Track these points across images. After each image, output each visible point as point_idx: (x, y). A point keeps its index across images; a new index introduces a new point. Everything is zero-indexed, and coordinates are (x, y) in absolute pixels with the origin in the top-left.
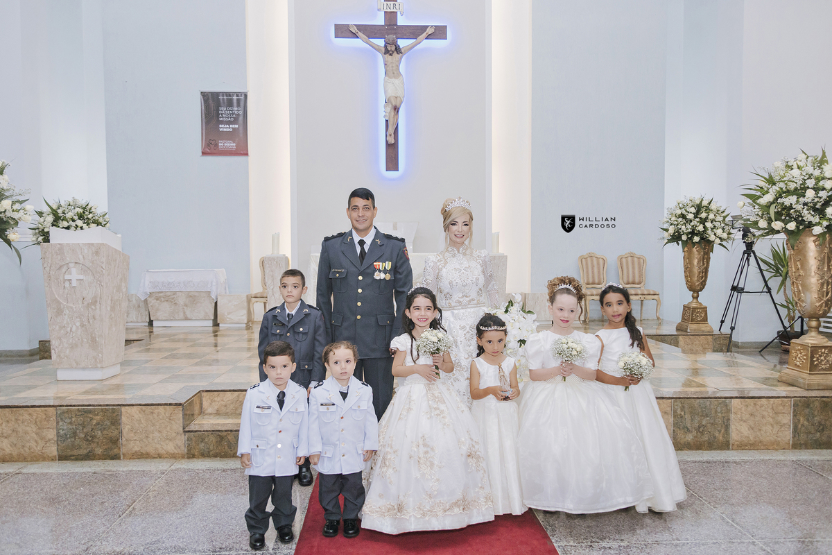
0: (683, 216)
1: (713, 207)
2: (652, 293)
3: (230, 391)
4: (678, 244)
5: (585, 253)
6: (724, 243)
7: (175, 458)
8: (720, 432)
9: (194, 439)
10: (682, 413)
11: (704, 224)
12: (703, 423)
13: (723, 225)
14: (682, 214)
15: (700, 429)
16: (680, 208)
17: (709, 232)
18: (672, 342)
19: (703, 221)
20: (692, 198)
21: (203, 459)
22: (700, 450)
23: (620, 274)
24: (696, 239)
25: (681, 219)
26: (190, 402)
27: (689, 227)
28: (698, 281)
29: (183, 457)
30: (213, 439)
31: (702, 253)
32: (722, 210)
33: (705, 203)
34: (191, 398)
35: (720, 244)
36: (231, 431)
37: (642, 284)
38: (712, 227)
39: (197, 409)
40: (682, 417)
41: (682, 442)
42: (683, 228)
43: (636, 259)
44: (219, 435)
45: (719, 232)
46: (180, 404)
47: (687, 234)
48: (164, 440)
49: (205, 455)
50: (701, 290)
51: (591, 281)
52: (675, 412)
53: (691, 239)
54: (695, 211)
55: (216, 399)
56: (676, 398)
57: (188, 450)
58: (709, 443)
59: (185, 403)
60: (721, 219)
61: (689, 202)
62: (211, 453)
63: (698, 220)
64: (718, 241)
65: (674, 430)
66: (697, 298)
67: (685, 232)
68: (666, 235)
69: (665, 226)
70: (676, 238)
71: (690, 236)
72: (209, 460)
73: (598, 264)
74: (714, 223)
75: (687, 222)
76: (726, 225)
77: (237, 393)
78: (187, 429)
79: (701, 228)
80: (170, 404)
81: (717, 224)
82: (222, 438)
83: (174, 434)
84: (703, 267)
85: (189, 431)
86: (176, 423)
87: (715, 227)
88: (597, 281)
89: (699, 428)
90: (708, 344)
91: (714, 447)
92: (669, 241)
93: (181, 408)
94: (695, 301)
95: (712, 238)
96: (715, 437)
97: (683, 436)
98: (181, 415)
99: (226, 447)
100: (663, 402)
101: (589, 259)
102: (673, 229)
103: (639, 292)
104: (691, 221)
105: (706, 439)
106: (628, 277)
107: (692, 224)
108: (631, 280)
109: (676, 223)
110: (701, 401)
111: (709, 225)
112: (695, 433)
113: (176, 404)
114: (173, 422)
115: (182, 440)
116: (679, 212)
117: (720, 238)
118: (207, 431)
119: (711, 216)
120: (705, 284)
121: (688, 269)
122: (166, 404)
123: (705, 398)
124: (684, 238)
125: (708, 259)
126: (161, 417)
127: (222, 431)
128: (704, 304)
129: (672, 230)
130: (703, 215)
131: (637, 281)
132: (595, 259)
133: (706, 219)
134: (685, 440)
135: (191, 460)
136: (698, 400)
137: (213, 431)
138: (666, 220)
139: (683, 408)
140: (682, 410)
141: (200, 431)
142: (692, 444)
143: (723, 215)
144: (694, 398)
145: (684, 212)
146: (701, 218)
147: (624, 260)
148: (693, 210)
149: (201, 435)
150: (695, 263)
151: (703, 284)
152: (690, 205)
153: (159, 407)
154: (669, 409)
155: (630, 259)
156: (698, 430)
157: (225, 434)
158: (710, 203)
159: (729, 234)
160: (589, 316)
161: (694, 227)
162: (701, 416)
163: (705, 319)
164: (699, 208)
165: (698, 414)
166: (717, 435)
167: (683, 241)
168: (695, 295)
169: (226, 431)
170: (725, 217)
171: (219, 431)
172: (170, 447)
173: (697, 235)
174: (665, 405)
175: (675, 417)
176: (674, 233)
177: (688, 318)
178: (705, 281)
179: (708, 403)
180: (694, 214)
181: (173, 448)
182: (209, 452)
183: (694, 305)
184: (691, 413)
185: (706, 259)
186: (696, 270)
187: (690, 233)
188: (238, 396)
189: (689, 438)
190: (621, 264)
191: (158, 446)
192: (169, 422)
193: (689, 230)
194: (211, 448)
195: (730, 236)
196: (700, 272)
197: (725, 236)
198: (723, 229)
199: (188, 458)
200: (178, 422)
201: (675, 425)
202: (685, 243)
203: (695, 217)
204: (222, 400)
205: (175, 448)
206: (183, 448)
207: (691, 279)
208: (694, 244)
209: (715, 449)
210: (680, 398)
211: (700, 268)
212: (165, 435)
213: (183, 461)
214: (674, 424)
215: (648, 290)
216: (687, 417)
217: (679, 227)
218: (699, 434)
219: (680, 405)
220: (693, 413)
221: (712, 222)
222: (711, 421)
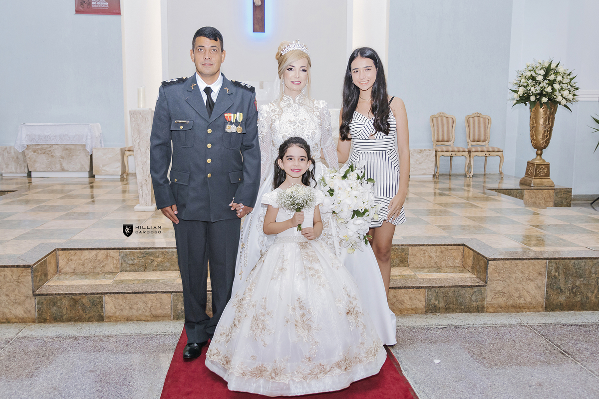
0: (533, 78)
1: (561, 69)
2: (496, 150)
3: (87, 249)
4: (526, 105)
5: (436, 112)
6: (569, 105)
7: (25, 322)
8: (593, 292)
9: (45, 302)
10: (557, 274)
11: (552, 86)
12: (577, 284)
13: (569, 87)
14: (531, 76)
15: (574, 290)
16: (530, 71)
17: (557, 93)
18: (518, 195)
19: (551, 83)
20: (541, 62)
21: (55, 324)
22: (573, 310)
23: (467, 132)
24: (545, 100)
25: (530, 81)
26: (43, 263)
27: (538, 88)
28: (543, 139)
29: (34, 322)
30: (66, 302)
31: (548, 113)
32: (568, 72)
33: (553, 66)
34: (43, 258)
35: (565, 106)
36: (86, 294)
37: (487, 142)
38: (560, 88)
39: (51, 268)
40: (556, 278)
41: (555, 302)
42: (533, 89)
43: (482, 119)
44: (72, 298)
45: (566, 93)
46: (29, 266)
47: (536, 95)
48: (12, 303)
49: (57, 319)
50: (545, 148)
51: (440, 139)
52: (549, 272)
53: (539, 100)
54: (544, 73)
55: (72, 257)
56: (551, 259)
57: (39, 314)
58: (582, 304)
59: (34, 264)
60: (568, 81)
61: (538, 65)
62: (64, 317)
63: (546, 81)
64: (564, 102)
65: (547, 291)
66: (541, 155)
67: (534, 93)
68: (516, 96)
69: (515, 88)
70: (524, 99)
71: (538, 97)
72: (62, 324)
73: (448, 123)
74: (561, 84)
75: (536, 83)
76: (572, 86)
77: (94, 252)
78: (37, 292)
79: (549, 89)
80: (18, 266)
81: (564, 86)
82: (76, 302)
83: (23, 298)
84: (548, 126)
85: (39, 295)
86: (25, 286)
87: (562, 88)
88: (446, 139)
89: (573, 288)
90: (550, 197)
91: (586, 308)
92: (518, 102)
93: (29, 270)
94: (539, 157)
95: (559, 99)
96: (587, 298)
97: (556, 297)
98: (30, 278)
99: (81, 311)
100: (538, 263)
101: (439, 118)
102: (523, 90)
103: (485, 149)
104: (540, 83)
105: (579, 299)
106: (474, 135)
107: (541, 85)
108: (477, 138)
109: (525, 84)
110: (576, 261)
111: (556, 86)
112: (568, 294)
113: (24, 266)
114: (21, 285)
115: (31, 305)
116: (529, 74)
117: (566, 99)
118: (59, 294)
119: (559, 78)
120: (549, 143)
121: (534, 128)
122: (13, 266)
123: (581, 259)
124: (533, 98)
125: (553, 118)
126: (8, 280)
127: (76, 294)
128: (547, 161)
129: (521, 91)
130: (552, 77)
131: (482, 139)
132: (444, 118)
133: (555, 80)
134: (558, 301)
135: (42, 325)
136: (573, 261)
137: (66, 294)
138: (515, 82)
139: (557, 269)
140: (556, 271)
141: (52, 295)
142: (564, 304)
143: (570, 77)
144: (569, 259)
145: (534, 74)
146: (549, 80)
147: (471, 120)
148: (542, 72)
149: (53, 299)
150: (541, 121)
151: (547, 142)
152: (539, 68)
153: (6, 269)
154: (543, 270)
155: (476, 119)
156: (571, 290)
157: (79, 297)
158: (557, 66)
159: (574, 95)
160: (438, 171)
161: (543, 89)
162: (575, 277)
163: (547, 175)
164: (548, 71)
165: (572, 275)
166: (590, 295)
167: (531, 103)
168: (539, 152)
169: (80, 294)
170: (571, 79)
171: (72, 294)
172: (19, 312)
173: (545, 96)
174: (539, 266)
175: (548, 278)
176: (524, 94)
177: (532, 174)
178: (549, 139)
179: (583, 264)
180: (543, 76)
181: (22, 312)
182: (62, 316)
183: (537, 162)
184: (565, 273)
185: (550, 118)
186: (541, 129)
187: (538, 94)
188: (97, 255)
189: (562, 298)
190: (468, 123)
191: (6, 310)
192: (18, 285)
193: (538, 92)
194: (64, 312)
195: (574, 97)
196: (545, 131)
197: (570, 97)
198: (570, 91)
199: (40, 322)
200: (27, 285)
201: (549, 286)
202: (533, 104)
203: (545, 79)
204: (80, 259)
205: (25, 312)
206: (33, 312)
207: (536, 138)
208: (541, 104)
209: (586, 310)
210: (555, 259)
211: (545, 127)
212: (12, 298)
213: (33, 326)
214: (547, 285)
215: (493, 148)
216: (561, 278)
217: (529, 88)
218: (572, 294)
219: (554, 265)
220: (567, 275)
221: (559, 84)
222: (585, 282)
